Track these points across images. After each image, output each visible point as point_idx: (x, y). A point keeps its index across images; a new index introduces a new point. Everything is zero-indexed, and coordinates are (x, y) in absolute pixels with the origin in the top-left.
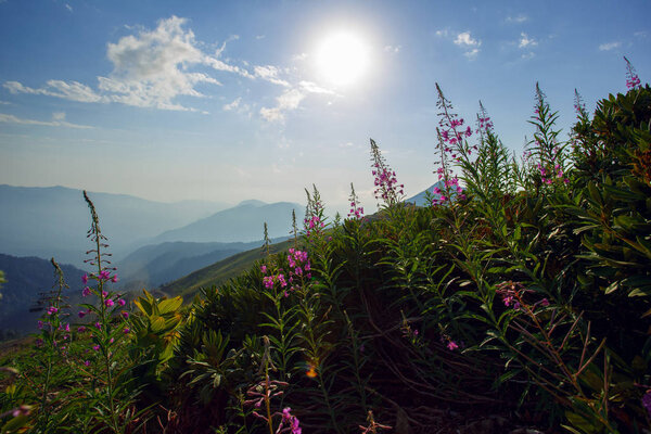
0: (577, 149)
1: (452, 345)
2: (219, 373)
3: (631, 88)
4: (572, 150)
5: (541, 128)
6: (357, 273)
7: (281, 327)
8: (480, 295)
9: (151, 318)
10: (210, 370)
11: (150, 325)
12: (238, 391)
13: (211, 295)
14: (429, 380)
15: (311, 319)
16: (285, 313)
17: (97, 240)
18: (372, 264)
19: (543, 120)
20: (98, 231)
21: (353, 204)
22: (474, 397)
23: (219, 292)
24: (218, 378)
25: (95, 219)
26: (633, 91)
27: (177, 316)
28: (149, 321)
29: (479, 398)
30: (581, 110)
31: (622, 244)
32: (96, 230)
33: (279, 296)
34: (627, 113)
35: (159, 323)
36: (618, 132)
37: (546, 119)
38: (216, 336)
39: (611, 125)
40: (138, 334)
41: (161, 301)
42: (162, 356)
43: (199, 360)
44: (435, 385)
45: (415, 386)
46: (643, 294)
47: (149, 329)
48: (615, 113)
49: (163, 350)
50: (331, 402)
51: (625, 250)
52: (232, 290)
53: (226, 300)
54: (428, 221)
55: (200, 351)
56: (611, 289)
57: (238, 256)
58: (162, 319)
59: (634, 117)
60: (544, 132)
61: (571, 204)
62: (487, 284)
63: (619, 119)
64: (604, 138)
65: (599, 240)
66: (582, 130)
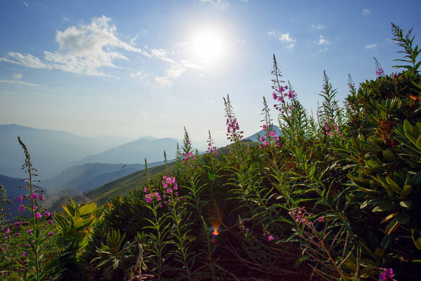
0: (348, 111)
1: (271, 238)
2: (118, 258)
3: (378, 76)
4: (345, 111)
5: (326, 99)
6: (212, 189)
7: (158, 228)
8: (287, 206)
9: (74, 218)
10: (112, 257)
11: (73, 223)
12: (130, 271)
13: (116, 203)
14: (257, 259)
15: (178, 222)
16: (160, 219)
17: (29, 171)
18: (221, 184)
19: (328, 94)
20: (30, 165)
21: (210, 145)
22: (284, 271)
23: (121, 201)
24: (117, 262)
25: (27, 156)
26: (380, 78)
27: (92, 217)
28: (72, 221)
29: (288, 272)
30: (352, 87)
31: (369, 178)
32: (29, 164)
33: (156, 207)
34: (376, 92)
35: (79, 222)
36: (370, 104)
37: (330, 93)
38: (116, 234)
39: (366, 99)
40: (64, 230)
41: (81, 206)
42: (80, 244)
43: (104, 250)
44: (261, 263)
45: (248, 264)
46: (380, 210)
47: (72, 226)
48: (369, 92)
49: (82, 240)
50: (192, 277)
51: (371, 182)
52: (130, 200)
53: (126, 207)
54: (258, 155)
55: (105, 244)
56: (364, 205)
57: (137, 173)
58: (81, 219)
59: (380, 95)
60: (329, 101)
61: (343, 148)
62: (292, 200)
63: (372, 95)
64: (363, 106)
65: (357, 175)
66: (351, 100)
